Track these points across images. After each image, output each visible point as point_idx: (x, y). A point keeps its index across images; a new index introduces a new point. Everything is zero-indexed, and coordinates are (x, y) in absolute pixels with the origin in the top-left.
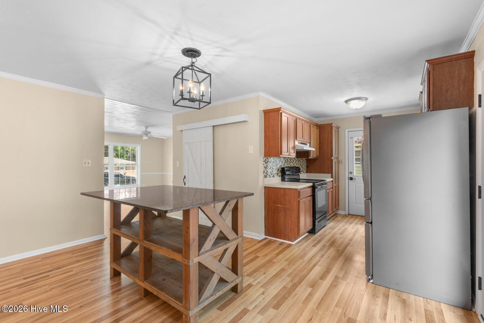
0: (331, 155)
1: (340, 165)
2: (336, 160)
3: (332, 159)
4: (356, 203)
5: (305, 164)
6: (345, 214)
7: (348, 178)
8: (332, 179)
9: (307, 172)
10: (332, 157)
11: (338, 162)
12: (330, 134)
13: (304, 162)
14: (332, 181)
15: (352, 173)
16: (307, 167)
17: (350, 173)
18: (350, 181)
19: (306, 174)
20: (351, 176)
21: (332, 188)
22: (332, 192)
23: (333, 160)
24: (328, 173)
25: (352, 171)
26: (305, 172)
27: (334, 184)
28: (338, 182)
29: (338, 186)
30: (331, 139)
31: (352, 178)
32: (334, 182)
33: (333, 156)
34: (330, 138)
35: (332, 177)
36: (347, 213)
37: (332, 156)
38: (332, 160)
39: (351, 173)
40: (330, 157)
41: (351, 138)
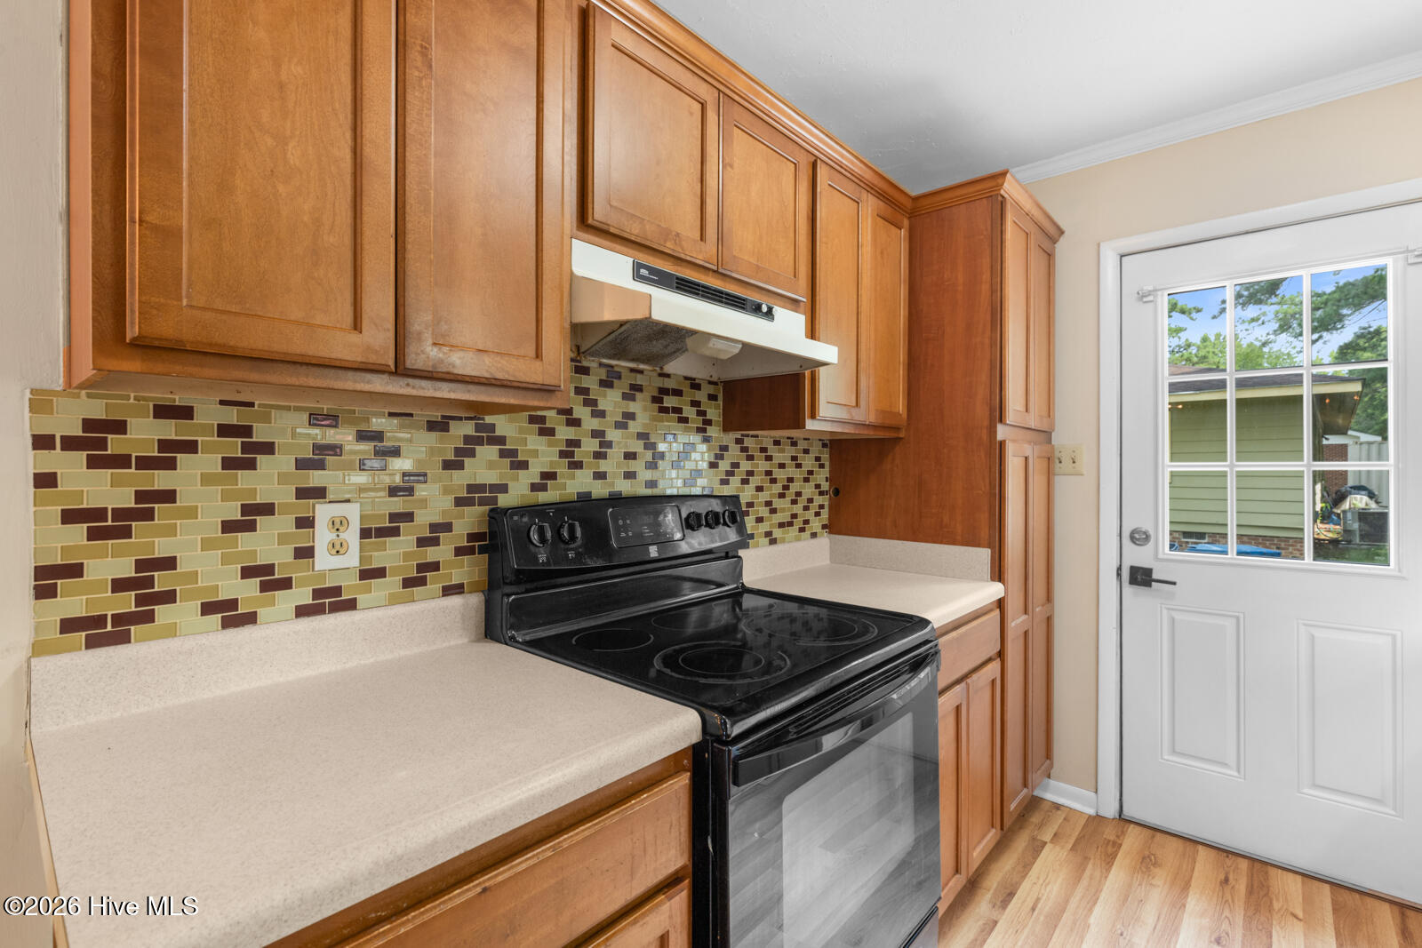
0: (992, 410)
1: (1061, 483)
2: (1028, 450)
3: (1000, 437)
4: (1174, 752)
5: (822, 477)
6: (1092, 812)
7: (1119, 569)
8: (995, 590)
9: (831, 528)
10: (1000, 428)
11: (1050, 462)
12: (985, 262)
13: (808, 462)
14: (1000, 604)
15: (1147, 538)
16: (837, 492)
17: (1133, 539)
18: (1129, 590)
19: (825, 541)
20: (1138, 556)
21: (1001, 654)
22: (1000, 687)
23: (1010, 449)
24: (971, 541)
25: (1147, 526)
26: (816, 525)
27: (1016, 622)
28: (1049, 598)
29: (1049, 621)
30: (993, 291)
31: (1148, 572)
32: (1013, 606)
33: (1011, 417)
34: (985, 288)
35: (998, 574)
36: (1110, 811)
37: (998, 413)
38: (1002, 444)
39: (1139, 538)
40: (986, 423)
41: (1142, 297)
